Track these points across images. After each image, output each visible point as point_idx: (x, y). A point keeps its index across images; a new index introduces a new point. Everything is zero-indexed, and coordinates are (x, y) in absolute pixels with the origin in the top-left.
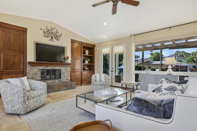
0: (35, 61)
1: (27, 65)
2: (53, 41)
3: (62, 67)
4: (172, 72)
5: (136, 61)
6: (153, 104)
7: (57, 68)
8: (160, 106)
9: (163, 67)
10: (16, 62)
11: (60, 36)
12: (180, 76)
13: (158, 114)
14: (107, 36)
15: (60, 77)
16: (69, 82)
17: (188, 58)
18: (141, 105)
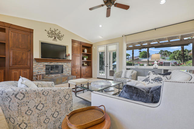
0: (40, 58)
1: (33, 61)
2: (56, 41)
3: (64, 63)
4: (157, 66)
5: (127, 58)
6: (142, 90)
7: (60, 64)
8: (148, 92)
9: (150, 64)
10: (24, 58)
11: (62, 36)
12: (164, 70)
13: (147, 99)
14: (102, 37)
15: (62, 72)
16: (70, 76)
17: (170, 56)
18: (131, 91)
